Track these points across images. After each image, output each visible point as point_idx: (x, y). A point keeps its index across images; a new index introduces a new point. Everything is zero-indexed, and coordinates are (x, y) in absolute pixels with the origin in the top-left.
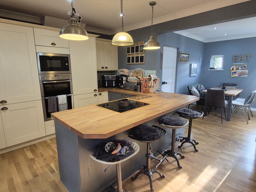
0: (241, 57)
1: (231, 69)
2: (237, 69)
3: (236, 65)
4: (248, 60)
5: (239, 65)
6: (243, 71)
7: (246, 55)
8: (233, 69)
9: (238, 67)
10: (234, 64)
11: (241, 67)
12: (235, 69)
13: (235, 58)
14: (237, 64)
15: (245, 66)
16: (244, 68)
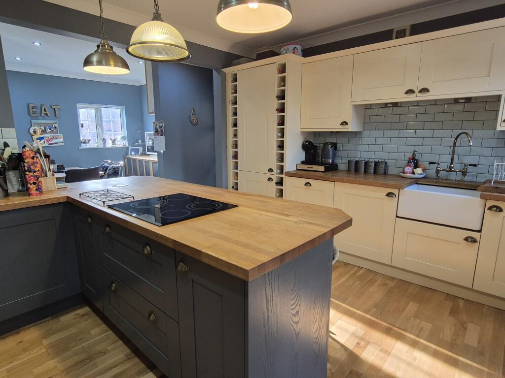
0: (45, 109)
1: (31, 131)
2: (44, 131)
3: (39, 125)
4: (57, 115)
5: (45, 125)
6: (54, 135)
7: (51, 107)
8: (35, 132)
9: (43, 128)
10: (33, 121)
11: (50, 129)
12: (39, 132)
13: (34, 110)
14: (40, 121)
15: (55, 127)
16: (55, 130)
